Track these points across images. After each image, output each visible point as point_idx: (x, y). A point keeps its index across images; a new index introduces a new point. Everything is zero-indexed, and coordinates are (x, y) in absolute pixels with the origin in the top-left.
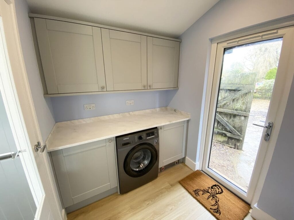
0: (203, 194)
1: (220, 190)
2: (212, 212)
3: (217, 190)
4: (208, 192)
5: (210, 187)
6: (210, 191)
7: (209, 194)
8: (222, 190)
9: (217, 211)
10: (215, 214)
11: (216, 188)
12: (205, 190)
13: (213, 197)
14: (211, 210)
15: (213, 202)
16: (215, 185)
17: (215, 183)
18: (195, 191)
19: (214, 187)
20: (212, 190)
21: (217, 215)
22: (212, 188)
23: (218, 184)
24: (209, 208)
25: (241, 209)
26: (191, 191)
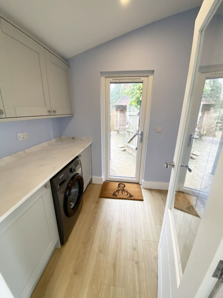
0: (118, 193)
1: (123, 185)
2: (130, 198)
3: (122, 186)
4: (120, 190)
5: (118, 187)
6: (120, 189)
7: (121, 191)
8: (124, 185)
9: (131, 196)
10: (131, 198)
11: (121, 185)
12: (117, 191)
13: (124, 191)
14: (128, 198)
15: (126, 193)
16: (119, 184)
17: (118, 183)
18: (114, 194)
19: (120, 186)
20: (120, 187)
21: (132, 198)
22: (119, 187)
23: (120, 183)
24: (127, 198)
25: (138, 188)
26: (112, 196)
